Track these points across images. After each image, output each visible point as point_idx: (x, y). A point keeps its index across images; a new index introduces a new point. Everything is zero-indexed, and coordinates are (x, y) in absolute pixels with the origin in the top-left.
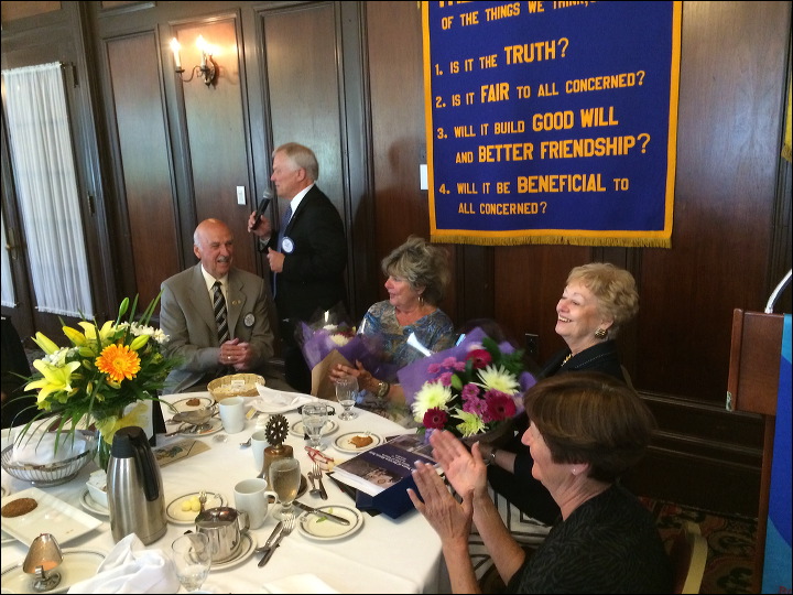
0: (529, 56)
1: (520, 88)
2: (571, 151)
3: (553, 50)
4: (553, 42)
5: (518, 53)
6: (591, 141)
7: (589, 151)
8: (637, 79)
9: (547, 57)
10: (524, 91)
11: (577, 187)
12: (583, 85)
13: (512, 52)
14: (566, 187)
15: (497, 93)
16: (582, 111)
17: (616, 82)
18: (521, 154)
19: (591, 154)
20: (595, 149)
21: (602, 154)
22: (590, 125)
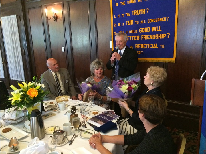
0: (138, 13)
1: (136, 21)
2: (149, 38)
3: (145, 11)
4: (145, 9)
5: (135, 12)
6: (154, 35)
7: (154, 38)
8: (167, 19)
9: (143, 13)
10: (137, 22)
11: (151, 47)
12: (152, 21)
13: (134, 12)
14: (148, 47)
15: (130, 23)
16: (152, 27)
17: (161, 20)
18: (136, 38)
19: (154, 39)
20: (156, 37)
21: (157, 38)
22: (154, 31)
